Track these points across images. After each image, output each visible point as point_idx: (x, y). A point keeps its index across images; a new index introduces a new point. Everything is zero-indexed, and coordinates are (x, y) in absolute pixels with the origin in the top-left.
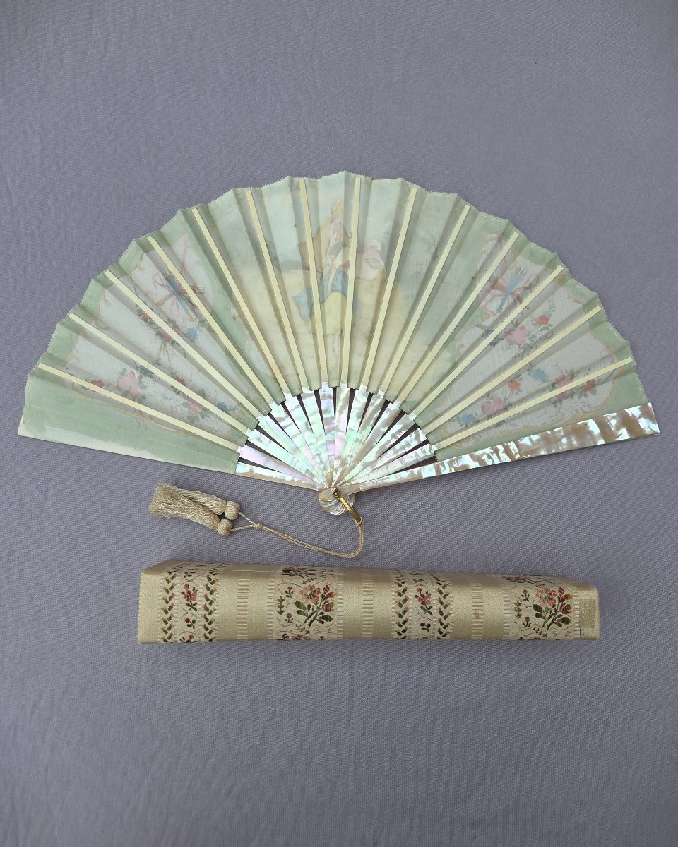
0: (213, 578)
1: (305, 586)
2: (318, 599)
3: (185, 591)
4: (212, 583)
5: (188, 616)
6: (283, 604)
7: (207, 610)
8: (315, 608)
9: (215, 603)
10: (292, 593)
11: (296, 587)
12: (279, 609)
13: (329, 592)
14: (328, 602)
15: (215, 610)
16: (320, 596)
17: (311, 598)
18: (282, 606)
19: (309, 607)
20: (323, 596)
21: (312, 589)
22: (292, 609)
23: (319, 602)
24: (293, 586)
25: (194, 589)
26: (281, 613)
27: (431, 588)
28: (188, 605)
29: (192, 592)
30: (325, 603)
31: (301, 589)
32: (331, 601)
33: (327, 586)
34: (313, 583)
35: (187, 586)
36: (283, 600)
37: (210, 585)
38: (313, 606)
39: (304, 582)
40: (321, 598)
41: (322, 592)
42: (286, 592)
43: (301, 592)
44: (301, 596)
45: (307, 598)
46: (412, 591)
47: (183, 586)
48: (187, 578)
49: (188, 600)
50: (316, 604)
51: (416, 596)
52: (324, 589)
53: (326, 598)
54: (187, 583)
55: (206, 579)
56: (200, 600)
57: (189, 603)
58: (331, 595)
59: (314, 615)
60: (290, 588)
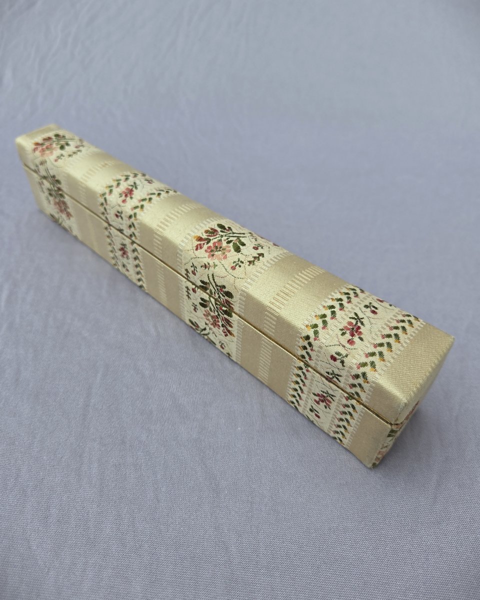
0: (311, 333)
1: (217, 262)
2: (214, 243)
3: (356, 339)
4: (316, 326)
5: (372, 315)
6: (253, 259)
8: (224, 238)
10: (234, 262)
11: (226, 266)
12: (261, 257)
13: (199, 243)
14: (208, 236)
16: (211, 244)
17: (221, 247)
18: (255, 258)
19: (229, 242)
20: (208, 243)
21: (213, 255)
22: (248, 251)
23: (216, 240)
24: (229, 269)
25: (343, 334)
26: (262, 255)
27: (114, 199)
28: (362, 323)
29: (348, 332)
30: (211, 236)
31: (223, 262)
32: (204, 234)
33: (197, 249)
34: (206, 260)
35: (351, 342)
36: (250, 262)
37: (321, 325)
38: (225, 240)
39: (215, 266)
40: (212, 242)
41: (205, 247)
42: (240, 266)
43: (225, 257)
44: (228, 254)
45: (224, 249)
46: (128, 208)
47: (355, 346)
48: (344, 352)
49: (359, 328)
50: (221, 240)
51: (131, 198)
52: (201, 248)
53: (205, 239)
54: (348, 345)
55: (320, 336)
56: (343, 319)
57: (359, 324)
58: (200, 239)
59: (231, 235)
60: (233, 268)
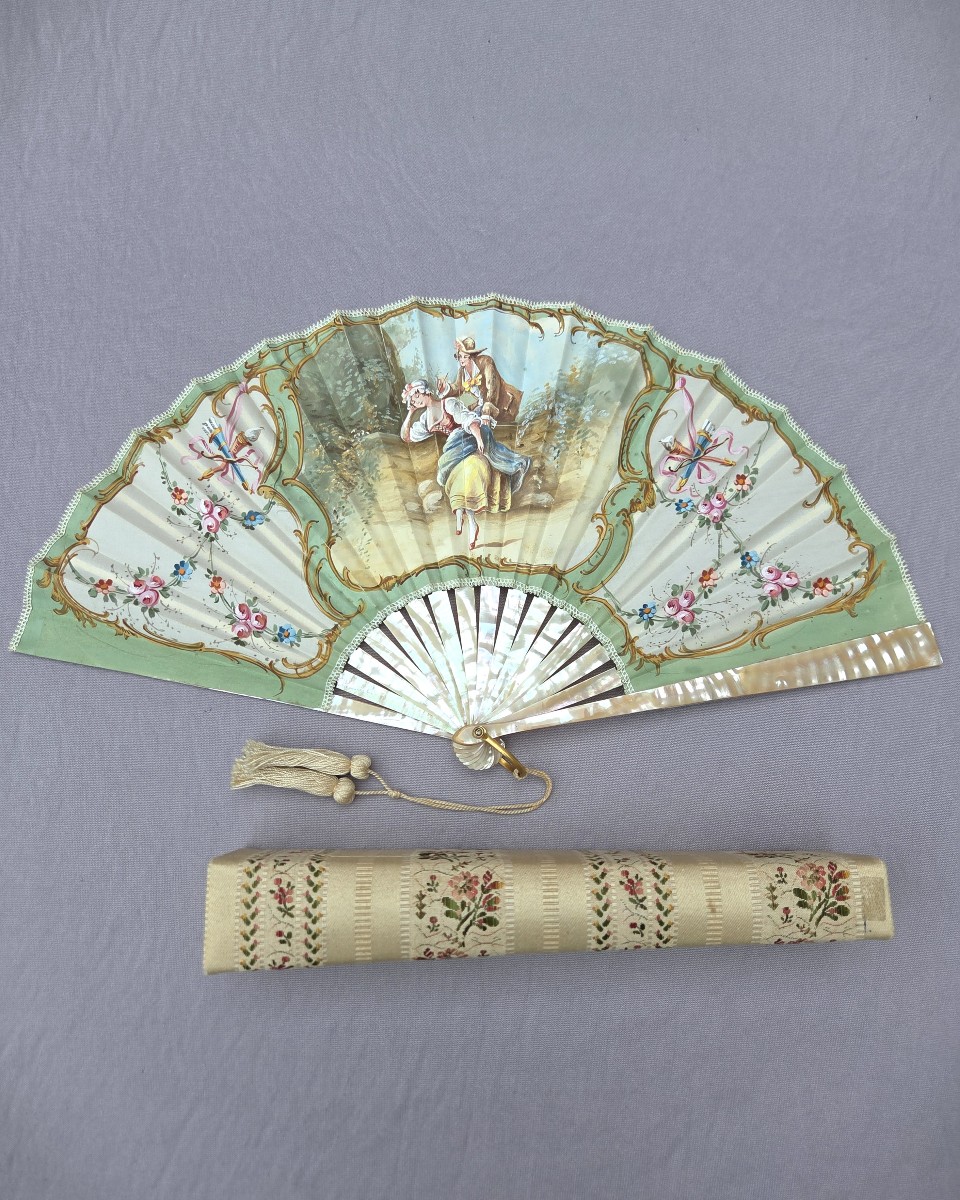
0: (317, 867)
1: (454, 873)
2: (476, 892)
3: (276, 888)
4: (316, 875)
5: (280, 927)
6: (423, 901)
7: (310, 916)
8: (472, 907)
9: (321, 905)
10: (437, 885)
11: (442, 875)
12: (418, 911)
13: (492, 881)
14: (491, 895)
15: (321, 915)
16: (478, 887)
17: (465, 891)
18: (423, 906)
19: (463, 904)
20: (483, 887)
21: (465, 877)
22: (436, 909)
23: (478, 896)
24: (437, 874)
25: (289, 884)
26: (421, 915)
27: (642, 870)
28: (280, 909)
29: (286, 890)
30: (486, 898)
31: (449, 878)
32: (496, 895)
33: (488, 873)
34: (467, 869)
35: (278, 881)
36: (423, 896)
37: (313, 878)
38: (470, 904)
39: (454, 868)
40: (480, 892)
41: (481, 882)
42: (428, 884)
43: (451, 883)
44: (452, 889)
45: (460, 892)
46: (614, 875)
47: (272, 882)
48: (279, 868)
49: (280, 902)
50: (474, 899)
51: (622, 883)
52: (484, 877)
53: (488, 890)
54: (279, 876)
55: (307, 869)
56: (299, 902)
57: (282, 906)
58: (495, 885)
59: (471, 917)
60: (433, 878)
